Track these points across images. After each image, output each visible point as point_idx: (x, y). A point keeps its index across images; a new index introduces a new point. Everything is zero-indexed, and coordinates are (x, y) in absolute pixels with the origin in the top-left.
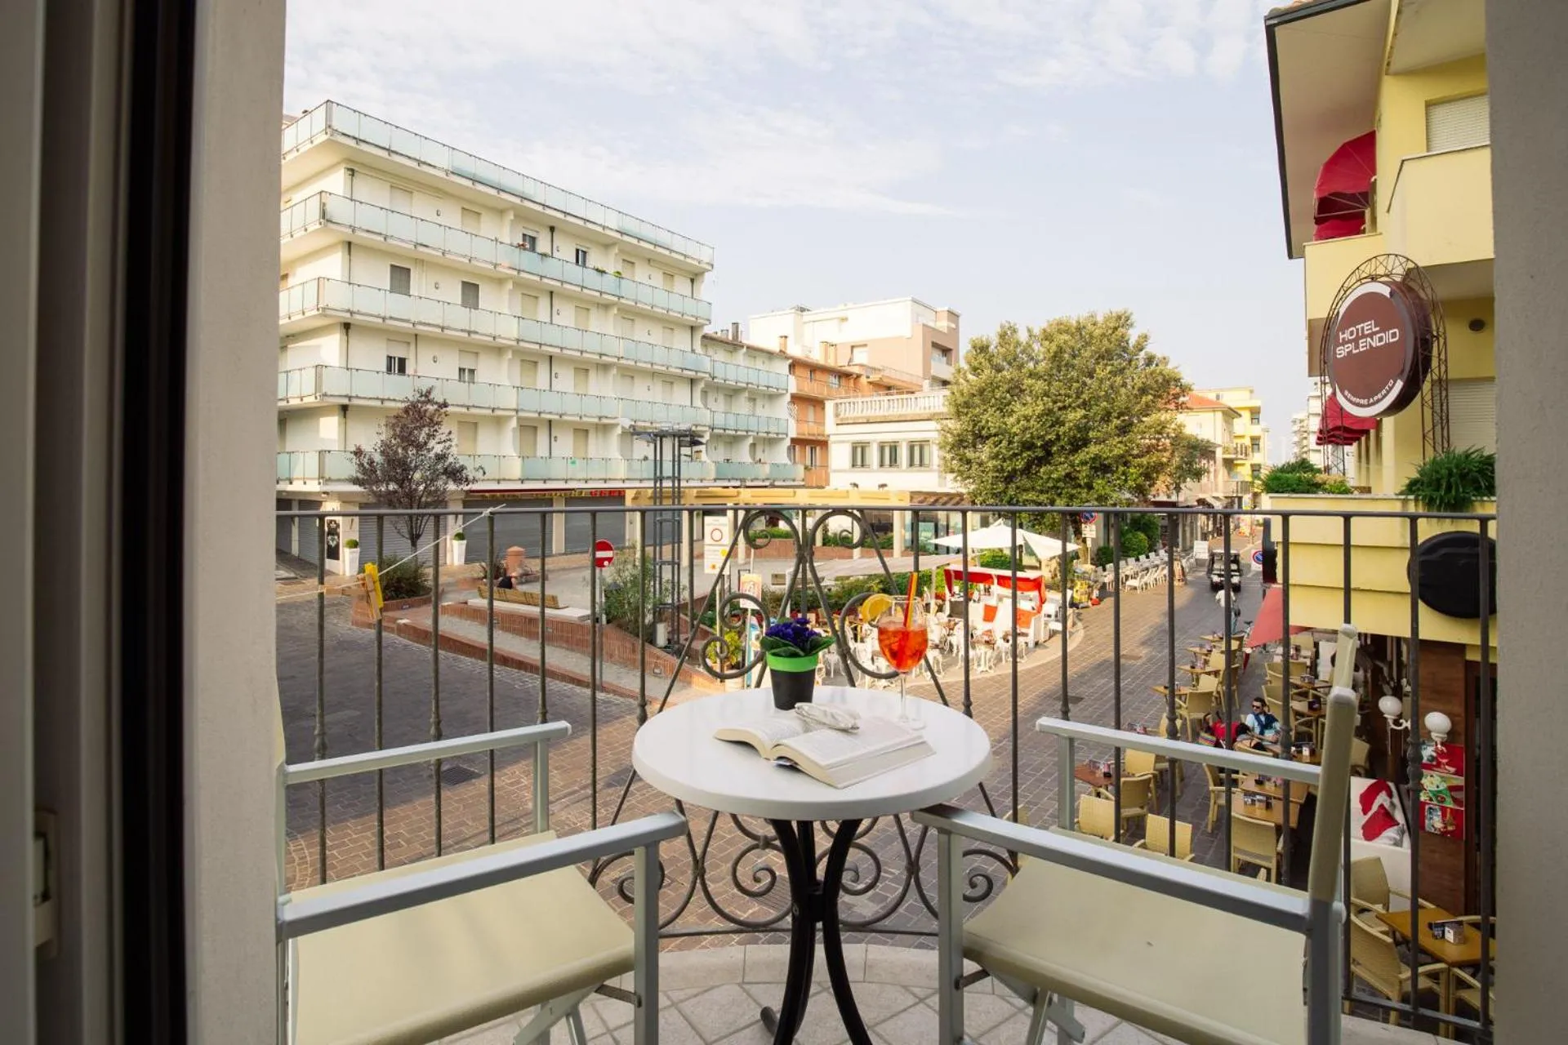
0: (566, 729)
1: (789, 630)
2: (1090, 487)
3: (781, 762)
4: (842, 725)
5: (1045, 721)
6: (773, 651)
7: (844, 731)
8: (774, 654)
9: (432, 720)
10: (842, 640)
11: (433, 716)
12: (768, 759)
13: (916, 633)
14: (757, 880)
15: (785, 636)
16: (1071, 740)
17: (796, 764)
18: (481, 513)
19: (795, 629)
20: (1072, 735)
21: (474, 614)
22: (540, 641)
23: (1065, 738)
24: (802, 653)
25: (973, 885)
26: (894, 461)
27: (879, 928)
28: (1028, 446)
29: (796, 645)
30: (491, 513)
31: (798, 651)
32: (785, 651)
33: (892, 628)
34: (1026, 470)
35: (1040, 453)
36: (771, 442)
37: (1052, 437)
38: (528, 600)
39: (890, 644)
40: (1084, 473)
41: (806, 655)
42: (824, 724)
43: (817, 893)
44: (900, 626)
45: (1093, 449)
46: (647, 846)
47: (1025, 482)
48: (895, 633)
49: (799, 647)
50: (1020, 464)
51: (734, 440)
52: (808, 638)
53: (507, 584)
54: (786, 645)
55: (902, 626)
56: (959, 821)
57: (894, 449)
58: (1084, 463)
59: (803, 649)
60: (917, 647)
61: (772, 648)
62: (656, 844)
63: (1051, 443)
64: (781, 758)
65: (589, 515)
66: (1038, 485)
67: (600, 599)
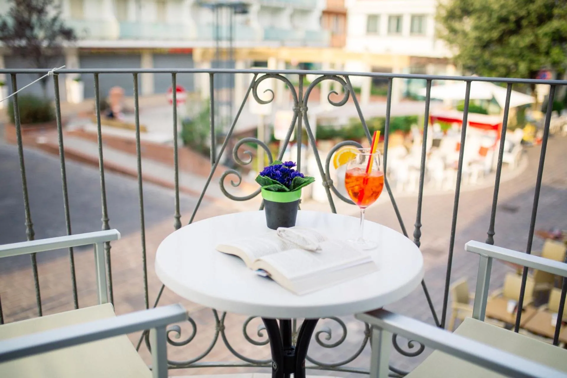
0: (116, 235)
1: (278, 172)
2: (547, 53)
3: (261, 273)
4: (310, 247)
5: (473, 244)
6: (266, 187)
7: (311, 251)
8: (266, 189)
9: (26, 224)
10: (326, 175)
11: (26, 221)
12: (251, 269)
13: (374, 179)
14: (260, 335)
15: (274, 176)
16: (490, 259)
17: (270, 275)
18: (47, 73)
19: (283, 171)
20: (491, 256)
21: (89, 136)
22: (100, 170)
23: (486, 257)
24: (287, 189)
25: (410, 346)
26: (398, 29)
27: (343, 369)
28: (503, 20)
29: (282, 182)
30: (54, 72)
31: (284, 187)
32: (274, 187)
33: (356, 174)
34: (501, 40)
35: (512, 26)
36: (304, 12)
37: (523, 13)
38: (127, 127)
39: (353, 187)
40: (544, 43)
41: (290, 191)
42: (296, 244)
43: (290, 355)
44: (362, 173)
45: (555, 24)
46: (157, 328)
47: (497, 48)
48: (357, 179)
49: (285, 185)
50: (495, 34)
51: (276, 11)
52: (293, 177)
53: (112, 116)
54: (274, 183)
55: (364, 172)
56: (389, 321)
57: (399, 19)
58: (546, 34)
59: (288, 186)
60: (375, 189)
61: (265, 184)
62: (164, 326)
63: (522, 18)
64: (260, 270)
65: (132, 75)
66: (508, 51)
67: (180, 128)
